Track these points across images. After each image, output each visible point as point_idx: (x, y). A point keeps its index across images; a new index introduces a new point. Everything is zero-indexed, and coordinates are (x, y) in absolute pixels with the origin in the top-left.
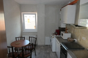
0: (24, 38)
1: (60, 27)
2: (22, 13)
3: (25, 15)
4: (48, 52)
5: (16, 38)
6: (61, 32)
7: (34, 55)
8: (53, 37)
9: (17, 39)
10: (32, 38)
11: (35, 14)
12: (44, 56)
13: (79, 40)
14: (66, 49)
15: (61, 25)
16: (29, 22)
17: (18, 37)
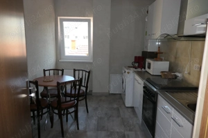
0: (63, 71)
1: (145, 50)
2: (59, 18)
3: (65, 23)
4: (115, 106)
5: (44, 71)
6: (147, 60)
7: (84, 111)
8: (128, 73)
9: (47, 73)
10: (81, 72)
11: (89, 21)
12: (106, 114)
13: (186, 72)
14: (155, 90)
15: (146, 47)
16: (74, 48)
17: (49, 70)
